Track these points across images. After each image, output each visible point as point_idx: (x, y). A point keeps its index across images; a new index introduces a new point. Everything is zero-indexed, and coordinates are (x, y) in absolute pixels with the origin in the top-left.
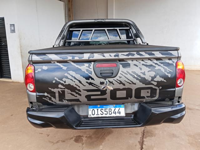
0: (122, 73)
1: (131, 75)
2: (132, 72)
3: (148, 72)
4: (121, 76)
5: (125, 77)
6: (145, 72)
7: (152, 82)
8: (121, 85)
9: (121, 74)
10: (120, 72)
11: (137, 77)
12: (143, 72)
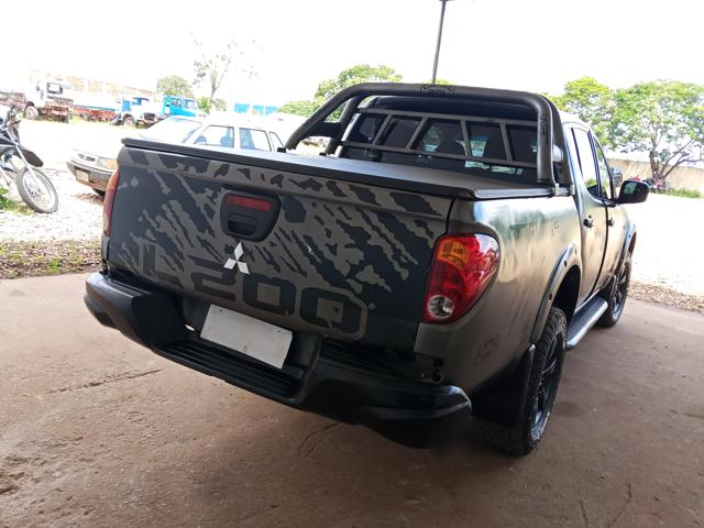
0: (280, 234)
1: (301, 245)
2: (305, 237)
3: (347, 246)
4: (275, 240)
5: (285, 247)
6: (336, 245)
7: (349, 281)
8: (271, 266)
9: (277, 236)
10: (275, 229)
11: (313, 254)
12: (333, 244)
